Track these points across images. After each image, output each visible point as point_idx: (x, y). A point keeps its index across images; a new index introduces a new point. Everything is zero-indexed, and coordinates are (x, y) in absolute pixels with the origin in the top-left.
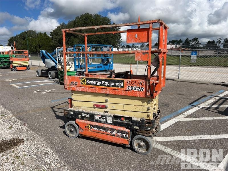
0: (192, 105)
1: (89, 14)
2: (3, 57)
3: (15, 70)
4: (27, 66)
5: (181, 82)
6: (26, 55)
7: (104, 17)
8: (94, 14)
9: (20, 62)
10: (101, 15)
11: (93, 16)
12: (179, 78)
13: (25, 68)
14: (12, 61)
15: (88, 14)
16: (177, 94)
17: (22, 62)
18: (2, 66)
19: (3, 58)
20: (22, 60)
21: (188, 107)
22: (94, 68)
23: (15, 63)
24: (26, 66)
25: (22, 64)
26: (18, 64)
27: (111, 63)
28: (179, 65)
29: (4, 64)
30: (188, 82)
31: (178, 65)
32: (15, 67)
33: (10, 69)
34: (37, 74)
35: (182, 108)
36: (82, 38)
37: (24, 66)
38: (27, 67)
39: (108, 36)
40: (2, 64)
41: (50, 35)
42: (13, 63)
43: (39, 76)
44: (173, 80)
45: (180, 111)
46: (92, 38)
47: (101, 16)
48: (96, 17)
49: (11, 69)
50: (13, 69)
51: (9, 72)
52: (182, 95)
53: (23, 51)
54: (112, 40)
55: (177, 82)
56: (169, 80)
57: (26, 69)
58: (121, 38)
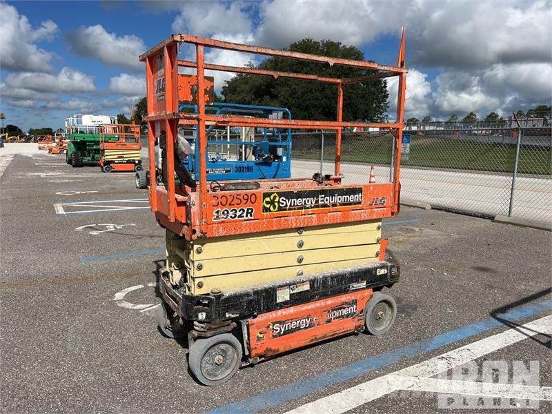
0: (500, 316)
1: (311, 40)
2: (92, 139)
3: (108, 171)
4: (137, 162)
5: (516, 228)
6: (136, 135)
7: (348, 47)
8: (323, 41)
9: (121, 153)
10: (341, 43)
11: (321, 45)
12: (512, 214)
13: (132, 167)
14: (104, 150)
15: (309, 41)
16: (472, 267)
17: (125, 153)
18: (89, 160)
19: (92, 142)
20: (125, 148)
21: (481, 327)
22: (226, 172)
23: (110, 155)
24: (133, 162)
25: (125, 156)
26: (116, 157)
27: (284, 159)
28: (513, 172)
29: (93, 156)
30: (536, 228)
31: (509, 171)
32: (108, 163)
33: (99, 169)
34: (137, 183)
35: (455, 328)
36: (288, 99)
37: (129, 162)
38: (136, 164)
39: (350, 93)
40: (89, 156)
41: (222, 93)
42: (106, 154)
43: (141, 188)
44: (491, 218)
45: (438, 341)
46: (309, 100)
47: (341, 46)
48: (328, 48)
49: (102, 167)
50: (104, 168)
51: (95, 175)
52: (488, 274)
53: (129, 127)
54: (361, 104)
55: (501, 225)
56: (480, 217)
57: (133, 169)
58: (388, 100)
